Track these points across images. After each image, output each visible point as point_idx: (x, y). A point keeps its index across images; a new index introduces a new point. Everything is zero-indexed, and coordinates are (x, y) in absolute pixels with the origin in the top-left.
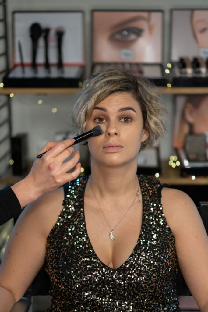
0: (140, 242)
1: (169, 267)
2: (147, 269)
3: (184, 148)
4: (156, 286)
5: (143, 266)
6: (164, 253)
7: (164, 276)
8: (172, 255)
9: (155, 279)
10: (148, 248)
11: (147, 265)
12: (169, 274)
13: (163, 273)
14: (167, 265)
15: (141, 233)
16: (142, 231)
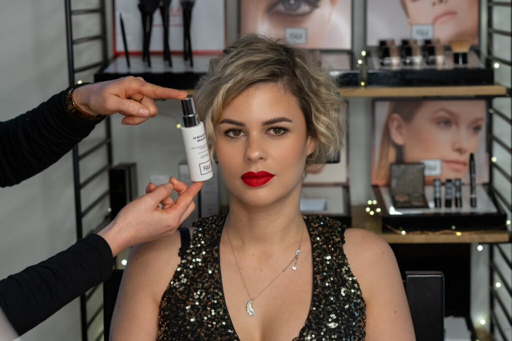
3: (388, 185)
10: (322, 334)
15: (310, 308)
16: (313, 305)
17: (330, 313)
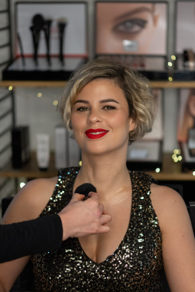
0: (127, 238)
1: (153, 266)
2: (131, 267)
4: (138, 284)
5: (127, 263)
6: (150, 251)
7: (147, 275)
8: (157, 254)
9: (137, 277)
10: (133, 245)
11: (130, 263)
12: (153, 273)
13: (146, 272)
14: (151, 265)
15: (128, 229)
16: (129, 227)
17: (140, 233)
